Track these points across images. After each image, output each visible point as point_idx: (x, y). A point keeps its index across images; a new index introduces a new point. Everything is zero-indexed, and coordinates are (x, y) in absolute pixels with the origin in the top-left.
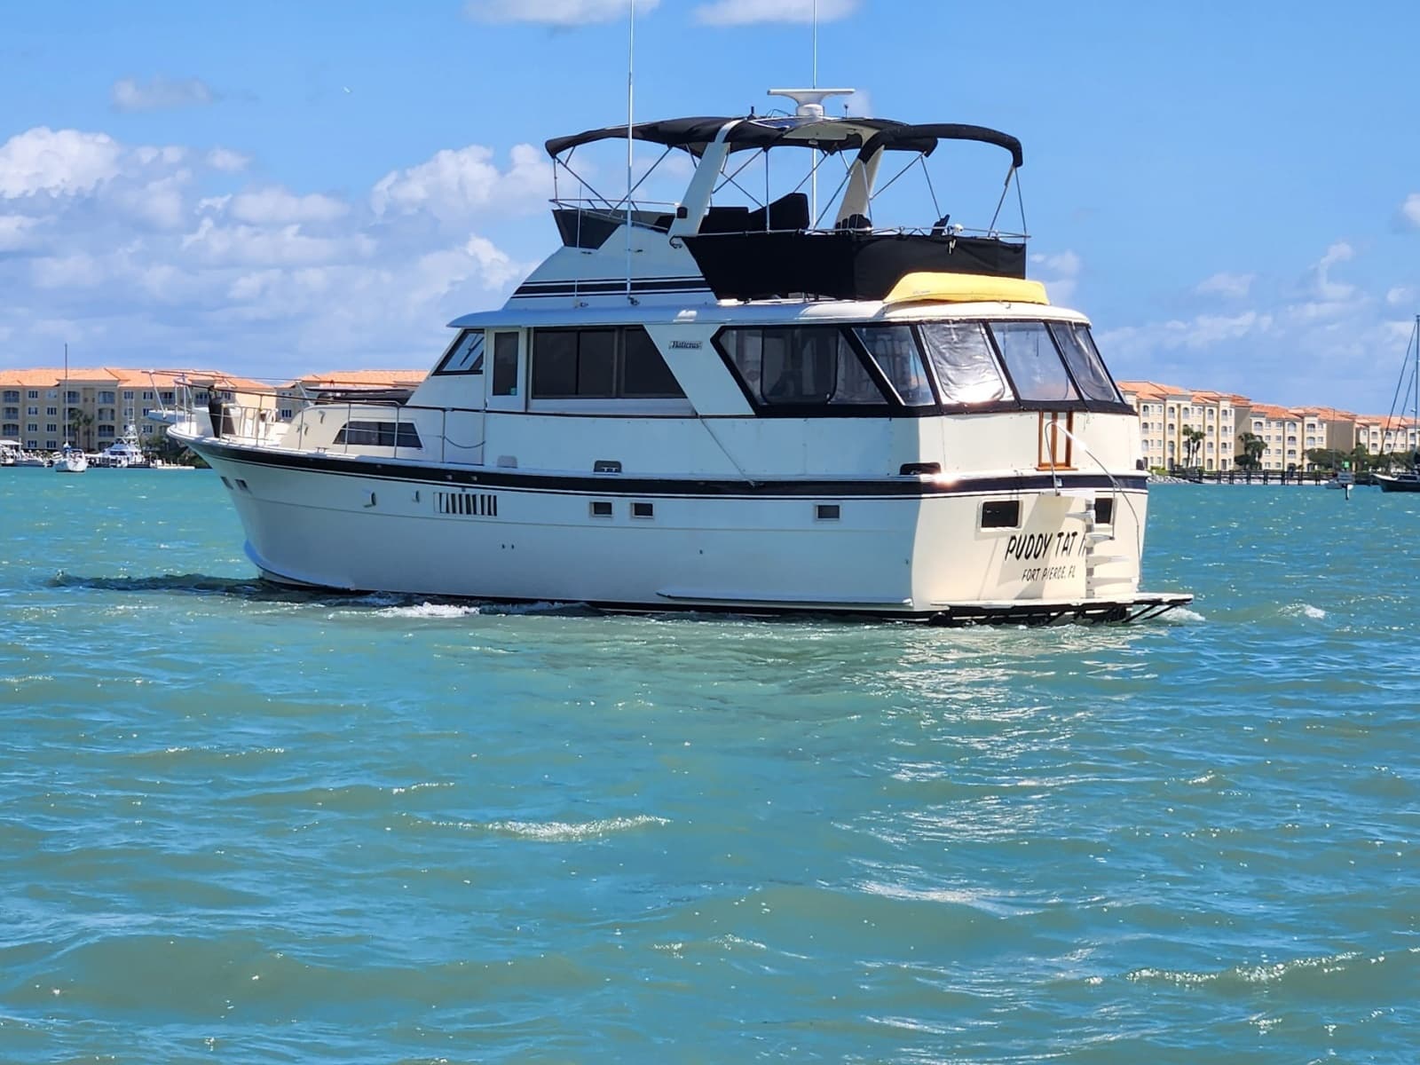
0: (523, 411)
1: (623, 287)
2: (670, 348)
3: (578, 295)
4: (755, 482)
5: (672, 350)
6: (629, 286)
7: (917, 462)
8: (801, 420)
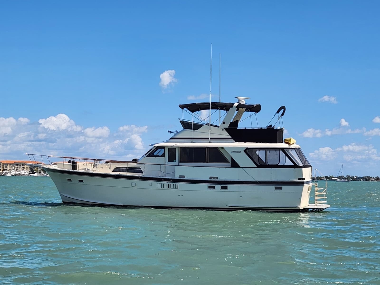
0: (178, 165)
1: (208, 139)
2: (231, 152)
3: (193, 140)
4: (259, 182)
5: (232, 153)
6: (210, 139)
7: (302, 178)
8: (270, 169)
